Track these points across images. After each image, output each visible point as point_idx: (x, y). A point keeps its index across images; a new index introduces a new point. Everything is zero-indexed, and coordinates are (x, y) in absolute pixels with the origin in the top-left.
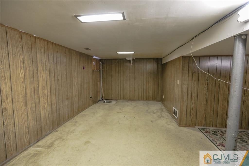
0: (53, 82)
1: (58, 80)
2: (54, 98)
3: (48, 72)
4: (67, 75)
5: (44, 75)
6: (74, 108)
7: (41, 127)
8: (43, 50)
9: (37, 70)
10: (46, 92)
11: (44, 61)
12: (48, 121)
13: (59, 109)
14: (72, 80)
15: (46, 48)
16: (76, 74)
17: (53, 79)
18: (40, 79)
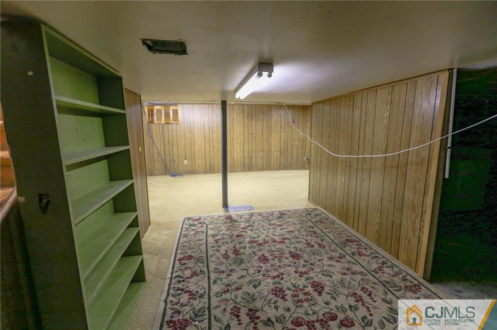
0: (246, 135)
1: (252, 133)
2: (246, 147)
3: (242, 127)
4: (263, 129)
5: (239, 130)
6: (272, 162)
7: (234, 165)
8: (238, 112)
9: (233, 126)
10: (239, 141)
11: (239, 119)
12: (240, 163)
13: (251, 157)
14: (271, 135)
15: (241, 110)
16: (278, 129)
17: (246, 133)
18: (235, 132)
